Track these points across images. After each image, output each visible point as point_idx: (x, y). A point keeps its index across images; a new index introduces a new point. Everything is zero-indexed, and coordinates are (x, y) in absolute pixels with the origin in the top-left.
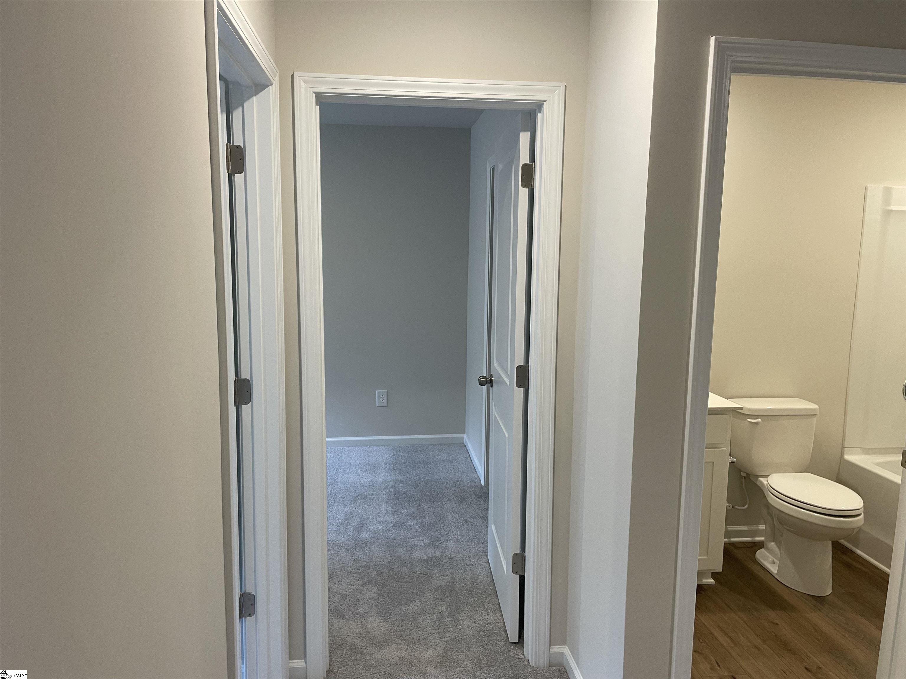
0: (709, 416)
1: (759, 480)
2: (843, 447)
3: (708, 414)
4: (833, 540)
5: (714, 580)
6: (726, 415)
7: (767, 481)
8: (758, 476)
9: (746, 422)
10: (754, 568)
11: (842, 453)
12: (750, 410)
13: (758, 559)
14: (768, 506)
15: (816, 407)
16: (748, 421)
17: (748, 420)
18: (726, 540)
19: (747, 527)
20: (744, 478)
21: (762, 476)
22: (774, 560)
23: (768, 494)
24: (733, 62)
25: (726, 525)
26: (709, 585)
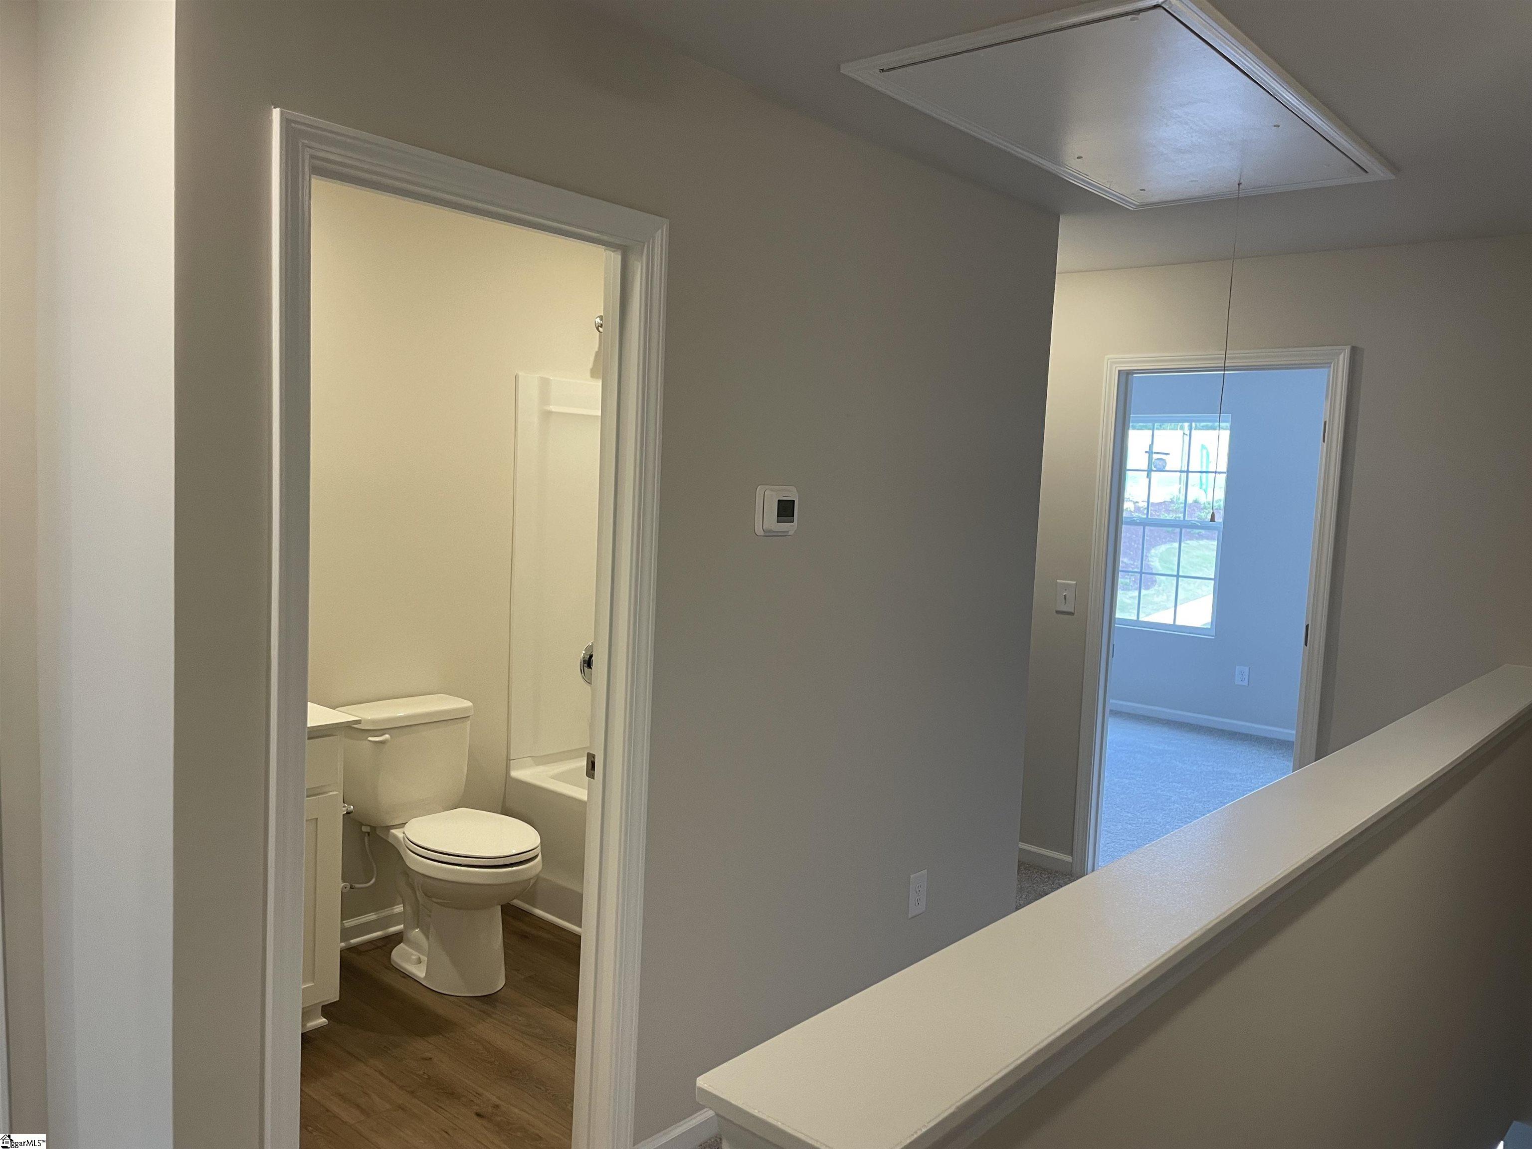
0: (309, 741)
1: (392, 833)
2: (508, 760)
3: (309, 738)
4: (502, 903)
5: (325, 1018)
6: (334, 735)
7: (404, 833)
8: (389, 828)
9: (367, 742)
10: (389, 979)
11: (508, 769)
12: (373, 722)
13: (396, 963)
14: (407, 872)
15: (468, 704)
16: (370, 741)
17: (370, 739)
18: (343, 944)
19: (375, 914)
20: (367, 834)
21: (395, 827)
22: (419, 958)
23: (406, 853)
24: (312, 157)
25: (342, 920)
26: (319, 1030)
